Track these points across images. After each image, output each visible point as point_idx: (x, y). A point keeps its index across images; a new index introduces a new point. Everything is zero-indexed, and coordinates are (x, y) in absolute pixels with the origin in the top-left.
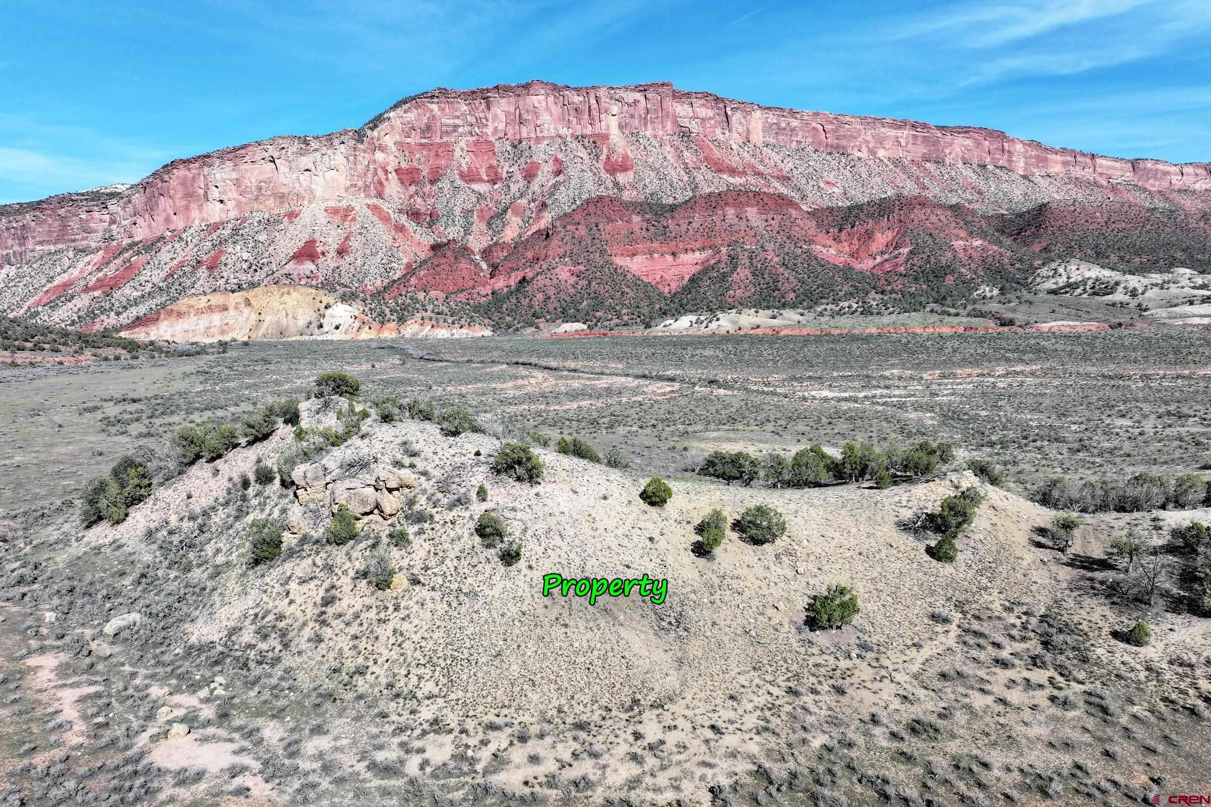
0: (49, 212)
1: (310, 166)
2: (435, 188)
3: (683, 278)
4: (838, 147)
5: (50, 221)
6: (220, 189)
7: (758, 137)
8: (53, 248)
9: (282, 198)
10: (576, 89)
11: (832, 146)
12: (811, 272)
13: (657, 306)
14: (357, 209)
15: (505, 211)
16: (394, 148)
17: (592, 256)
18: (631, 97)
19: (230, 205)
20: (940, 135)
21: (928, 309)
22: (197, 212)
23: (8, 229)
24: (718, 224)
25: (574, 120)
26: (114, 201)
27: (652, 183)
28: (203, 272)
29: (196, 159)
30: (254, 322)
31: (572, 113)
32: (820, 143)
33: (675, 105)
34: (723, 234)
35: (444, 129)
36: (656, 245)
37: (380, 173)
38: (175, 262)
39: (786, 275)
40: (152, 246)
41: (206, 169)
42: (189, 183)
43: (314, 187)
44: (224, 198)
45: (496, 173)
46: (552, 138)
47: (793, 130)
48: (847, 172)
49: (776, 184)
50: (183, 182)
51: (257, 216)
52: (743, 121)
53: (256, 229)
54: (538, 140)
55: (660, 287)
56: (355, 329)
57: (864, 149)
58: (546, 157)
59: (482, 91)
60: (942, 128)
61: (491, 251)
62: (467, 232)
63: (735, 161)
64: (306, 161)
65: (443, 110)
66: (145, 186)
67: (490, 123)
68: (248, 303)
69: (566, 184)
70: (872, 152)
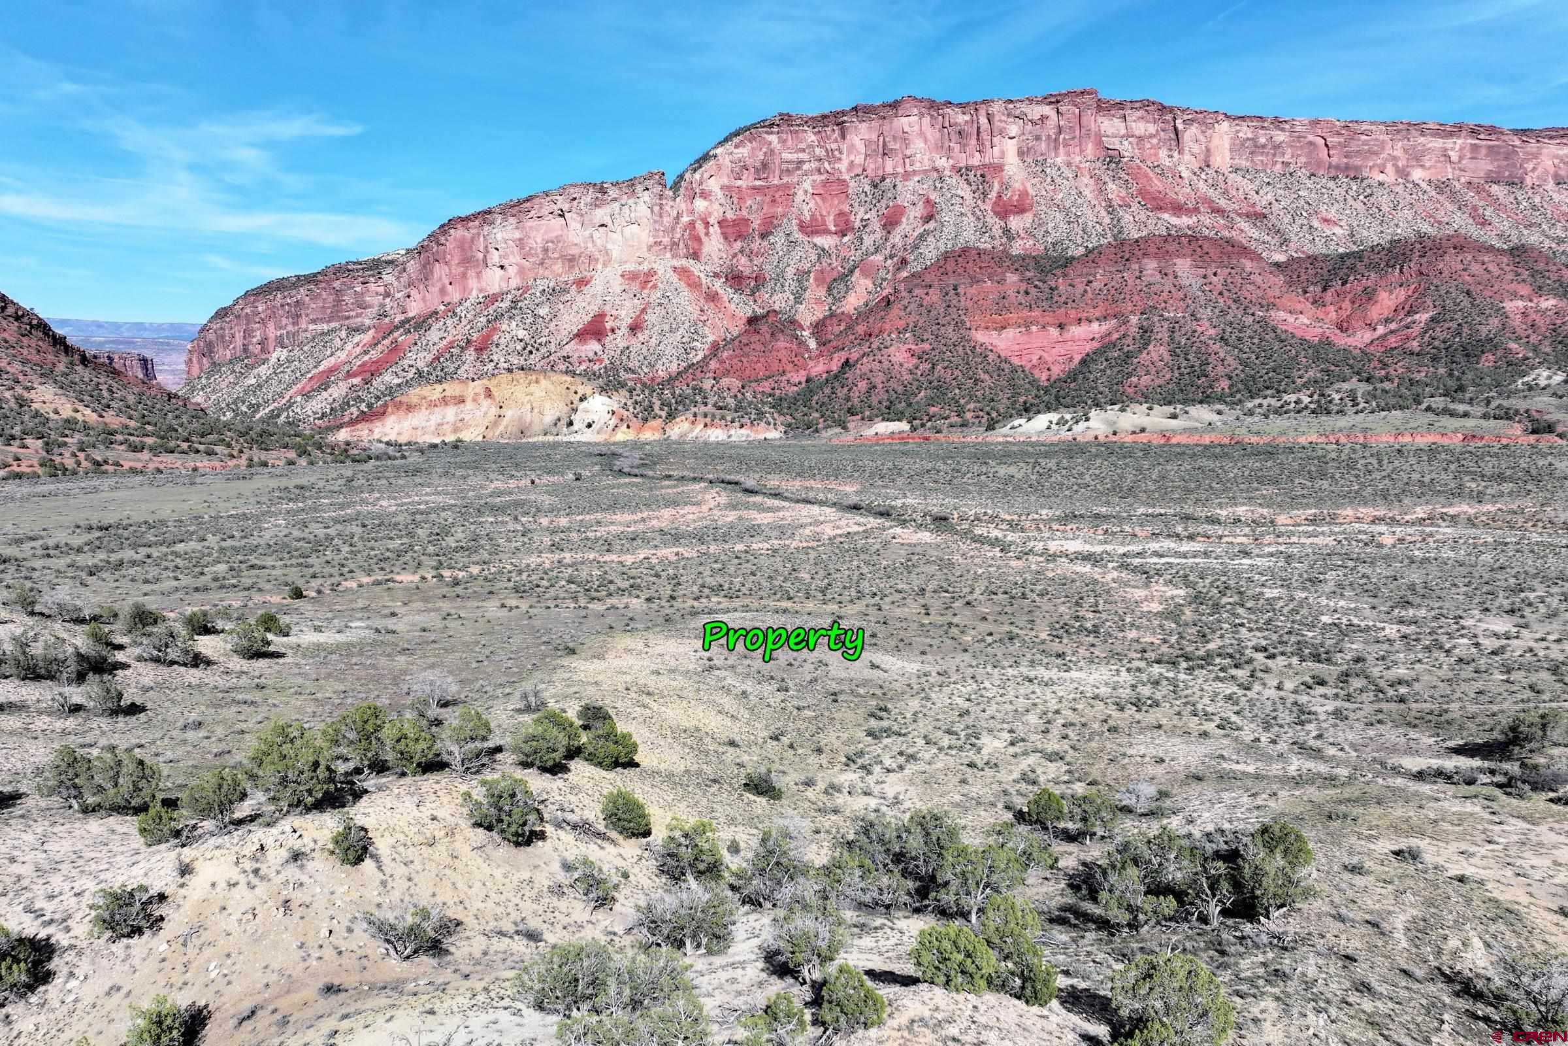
0: (323, 285)
1: (607, 220)
2: (766, 243)
3: (1071, 359)
4: (1347, 167)
5: (324, 295)
6: (501, 252)
7: (1222, 159)
8: (326, 327)
9: (571, 261)
10: (960, 105)
11: (1337, 167)
12: (1263, 349)
13: (1022, 399)
14: (660, 273)
15: (852, 272)
16: (720, 194)
17: (943, 330)
18: (1036, 111)
19: (512, 271)
20: (1518, 143)
21: (1424, 406)
22: (475, 280)
23: (282, 306)
24: (1130, 282)
25: (957, 147)
26: (389, 270)
27: (1056, 226)
28: (470, 355)
29: (475, 216)
30: (492, 418)
31: (954, 137)
32: (1319, 164)
33: (1100, 119)
34: (1136, 297)
35: (784, 166)
36: (1036, 313)
37: (700, 226)
38: (445, 342)
39: (1222, 355)
40: (421, 324)
41: (486, 228)
42: (467, 246)
43: (609, 246)
44: (505, 262)
45: (847, 222)
46: (925, 171)
47: (1277, 147)
48: (1359, 205)
49: (1243, 224)
50: (462, 245)
51: (542, 284)
52: (1202, 138)
53: (537, 301)
54: (907, 176)
55: (1036, 372)
56: (611, 428)
57: (1390, 169)
58: (915, 198)
59: (836, 114)
60: (1522, 132)
61: (824, 325)
62: (798, 299)
63: (1183, 194)
64: (601, 214)
65: (784, 141)
66: (421, 250)
67: (844, 157)
68: (489, 393)
69: (937, 234)
70: (1403, 173)
